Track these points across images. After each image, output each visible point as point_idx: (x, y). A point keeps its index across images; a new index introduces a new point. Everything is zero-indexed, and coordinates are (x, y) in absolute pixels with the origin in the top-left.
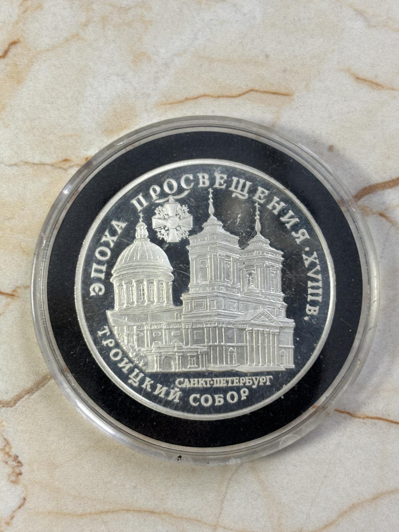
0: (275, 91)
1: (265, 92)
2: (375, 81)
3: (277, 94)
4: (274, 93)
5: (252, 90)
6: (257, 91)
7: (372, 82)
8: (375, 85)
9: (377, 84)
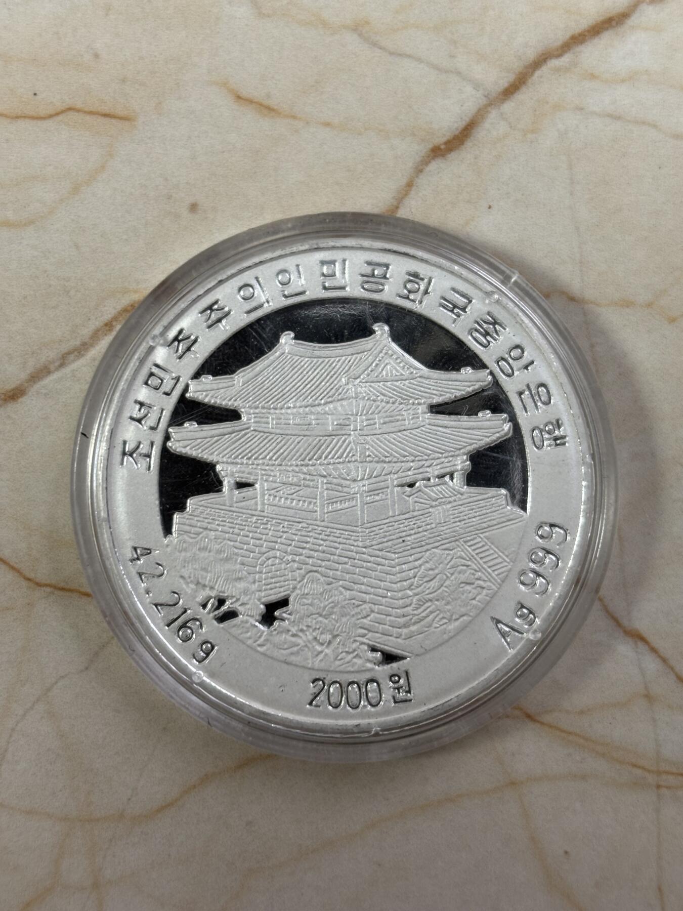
0: (108, 112)
1: (91, 113)
2: (266, 102)
3: (111, 117)
4: (106, 115)
5: (70, 109)
6: (78, 111)
7: (261, 105)
8: (266, 109)
9: (269, 109)
